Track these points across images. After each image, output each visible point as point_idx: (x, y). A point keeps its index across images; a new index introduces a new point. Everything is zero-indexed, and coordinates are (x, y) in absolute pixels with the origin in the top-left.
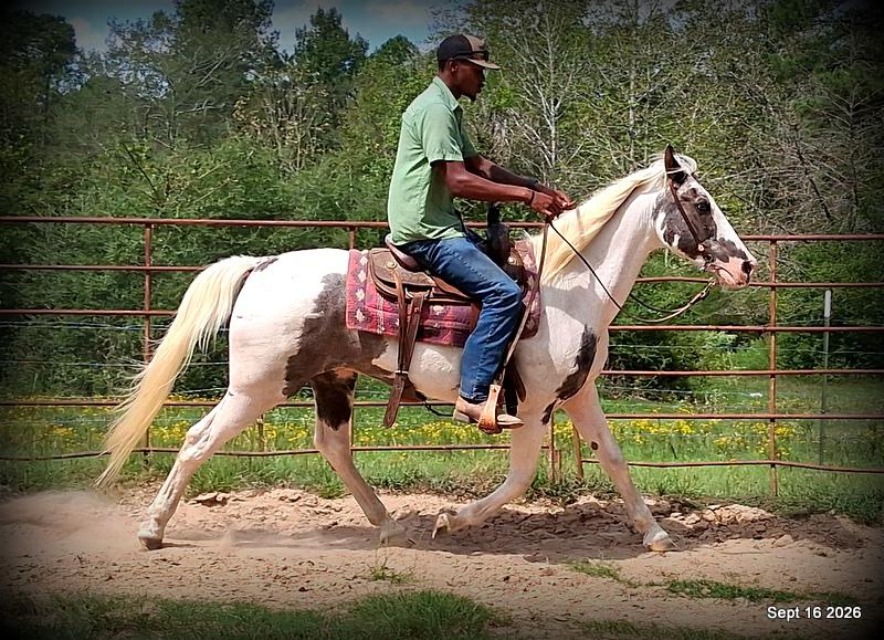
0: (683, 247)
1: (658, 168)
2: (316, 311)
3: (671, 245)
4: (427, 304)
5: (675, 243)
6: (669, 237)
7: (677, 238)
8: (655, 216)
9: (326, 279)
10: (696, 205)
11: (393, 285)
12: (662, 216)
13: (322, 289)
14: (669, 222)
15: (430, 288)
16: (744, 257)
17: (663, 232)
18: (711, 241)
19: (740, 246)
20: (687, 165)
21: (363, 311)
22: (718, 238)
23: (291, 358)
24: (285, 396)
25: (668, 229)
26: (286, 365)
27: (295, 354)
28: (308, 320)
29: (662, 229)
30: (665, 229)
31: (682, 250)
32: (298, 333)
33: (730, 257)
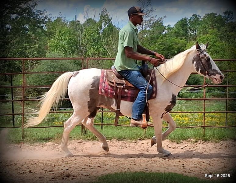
0: (201, 72)
1: (194, 48)
2: (92, 87)
3: (198, 71)
4: (123, 89)
5: (199, 71)
6: (197, 69)
7: (200, 70)
8: (193, 63)
9: (94, 78)
10: (206, 59)
11: (113, 83)
12: (195, 63)
15: (124, 84)
16: (220, 74)
17: (195, 67)
18: (210, 70)
19: (219, 71)
20: (203, 47)
21: (104, 90)
22: (212, 69)
23: (88, 102)
24: (89, 113)
25: (197, 66)
26: (87, 104)
27: (89, 100)
28: (90, 90)
29: (195, 66)
30: (196, 66)
31: (202, 73)
32: (89, 94)
33: (216, 75)
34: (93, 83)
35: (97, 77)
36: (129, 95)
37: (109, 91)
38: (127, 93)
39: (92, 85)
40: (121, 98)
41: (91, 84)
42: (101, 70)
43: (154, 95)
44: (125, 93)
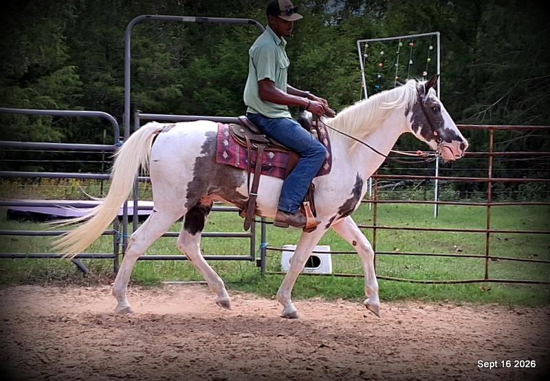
0: (423, 133)
2: (202, 152)
3: (416, 132)
4: (265, 152)
5: (419, 131)
6: (415, 128)
7: (420, 128)
8: (407, 114)
9: (207, 134)
10: (433, 108)
12: (411, 114)
13: (206, 140)
14: (415, 118)
16: (461, 140)
17: (411, 124)
18: (441, 129)
19: (458, 133)
21: (228, 152)
22: (445, 128)
23: (189, 183)
24: (186, 209)
25: (415, 122)
26: (187, 187)
27: (192, 180)
28: (198, 158)
29: (411, 121)
30: (413, 122)
31: (423, 136)
32: (193, 167)
33: (453, 141)
34: (205, 144)
35: (213, 133)
36: (277, 165)
37: (238, 154)
38: (273, 160)
39: (202, 147)
40: (262, 170)
43: (327, 166)
44: (268, 159)
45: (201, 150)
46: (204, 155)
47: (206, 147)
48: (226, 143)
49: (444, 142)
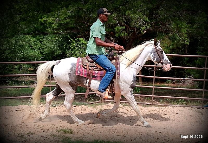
0: (157, 61)
2: (70, 71)
6: (154, 59)
7: (155, 59)
8: (151, 53)
9: (72, 64)
10: (160, 52)
11: (86, 66)
12: (153, 53)
14: (154, 55)
15: (95, 67)
16: (170, 64)
17: (152, 57)
19: (169, 61)
21: (80, 71)
22: (164, 59)
28: (69, 74)
32: (68, 77)
33: (167, 64)
34: (71, 68)
35: (74, 63)
36: (99, 75)
37: (84, 72)
38: (97, 74)
40: (92, 78)
41: (70, 69)
42: (77, 58)
44: (95, 73)
45: (70, 70)
46: (71, 72)
47: (71, 70)
48: (79, 67)
49: (164, 64)
